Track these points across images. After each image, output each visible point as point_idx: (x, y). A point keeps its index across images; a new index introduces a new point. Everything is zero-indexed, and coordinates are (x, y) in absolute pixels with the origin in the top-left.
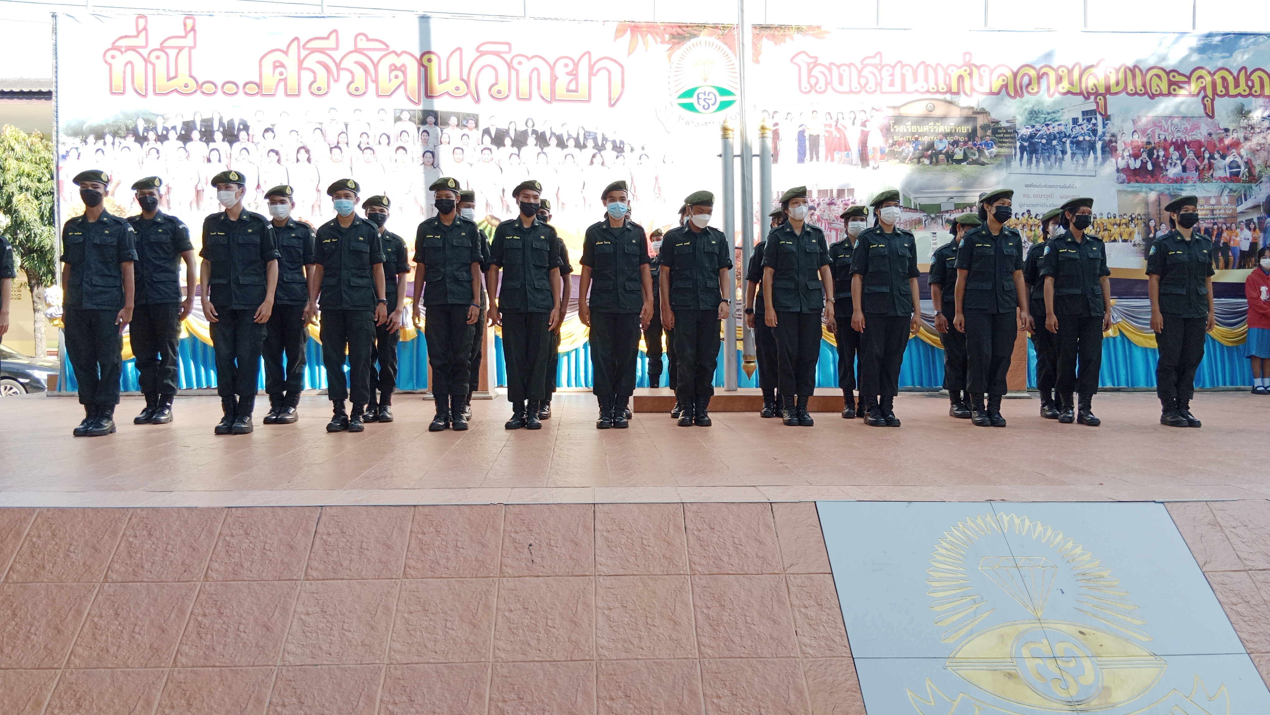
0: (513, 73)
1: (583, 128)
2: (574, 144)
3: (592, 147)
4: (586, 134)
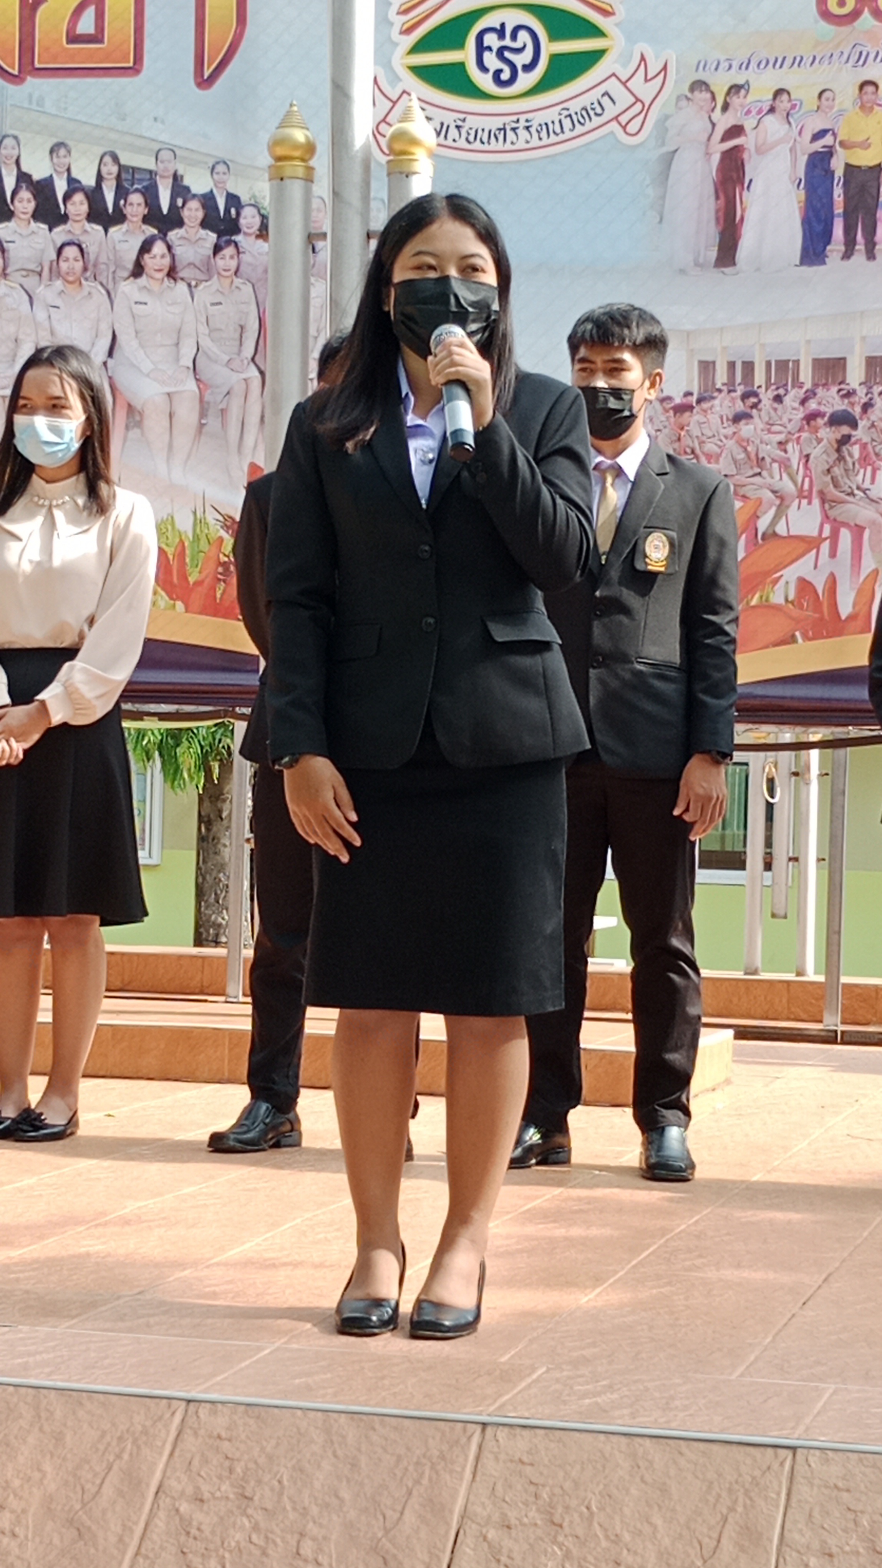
3: (141, 217)
4: (124, 176)
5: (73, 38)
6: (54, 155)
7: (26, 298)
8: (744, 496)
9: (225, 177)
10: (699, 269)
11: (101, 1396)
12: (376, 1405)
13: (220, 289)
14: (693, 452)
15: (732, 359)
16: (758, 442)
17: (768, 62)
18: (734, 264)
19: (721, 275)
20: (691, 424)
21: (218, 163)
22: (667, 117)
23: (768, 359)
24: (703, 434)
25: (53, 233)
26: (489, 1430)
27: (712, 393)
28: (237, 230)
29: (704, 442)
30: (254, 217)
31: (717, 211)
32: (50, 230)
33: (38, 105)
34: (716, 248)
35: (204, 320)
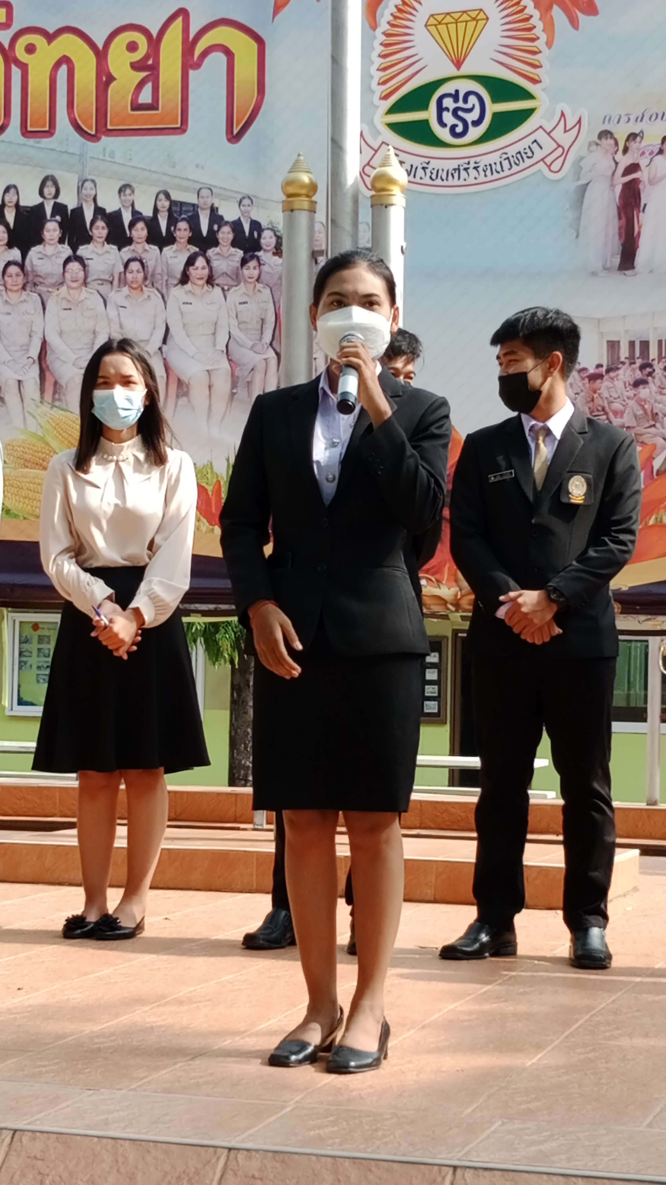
0: (16, 73)
1: (167, 196)
2: (145, 233)
3: (187, 238)
4: (174, 208)
5: (136, 107)
6: (122, 194)
7: (102, 300)
8: (642, 443)
9: (249, 208)
10: (607, 271)
11: (164, 1145)
12: (373, 1152)
13: (247, 292)
14: (603, 409)
15: (632, 339)
16: (652, 401)
17: (657, 115)
18: (633, 268)
19: (624, 276)
20: (602, 389)
21: (244, 198)
22: (582, 158)
23: (660, 339)
24: (611, 396)
25: (121, 252)
26: (459, 1171)
27: (618, 365)
28: (259, 248)
29: (612, 402)
30: (271, 238)
31: (620, 228)
32: (119, 249)
33: (110, 156)
34: (619, 257)
35: (234, 316)
